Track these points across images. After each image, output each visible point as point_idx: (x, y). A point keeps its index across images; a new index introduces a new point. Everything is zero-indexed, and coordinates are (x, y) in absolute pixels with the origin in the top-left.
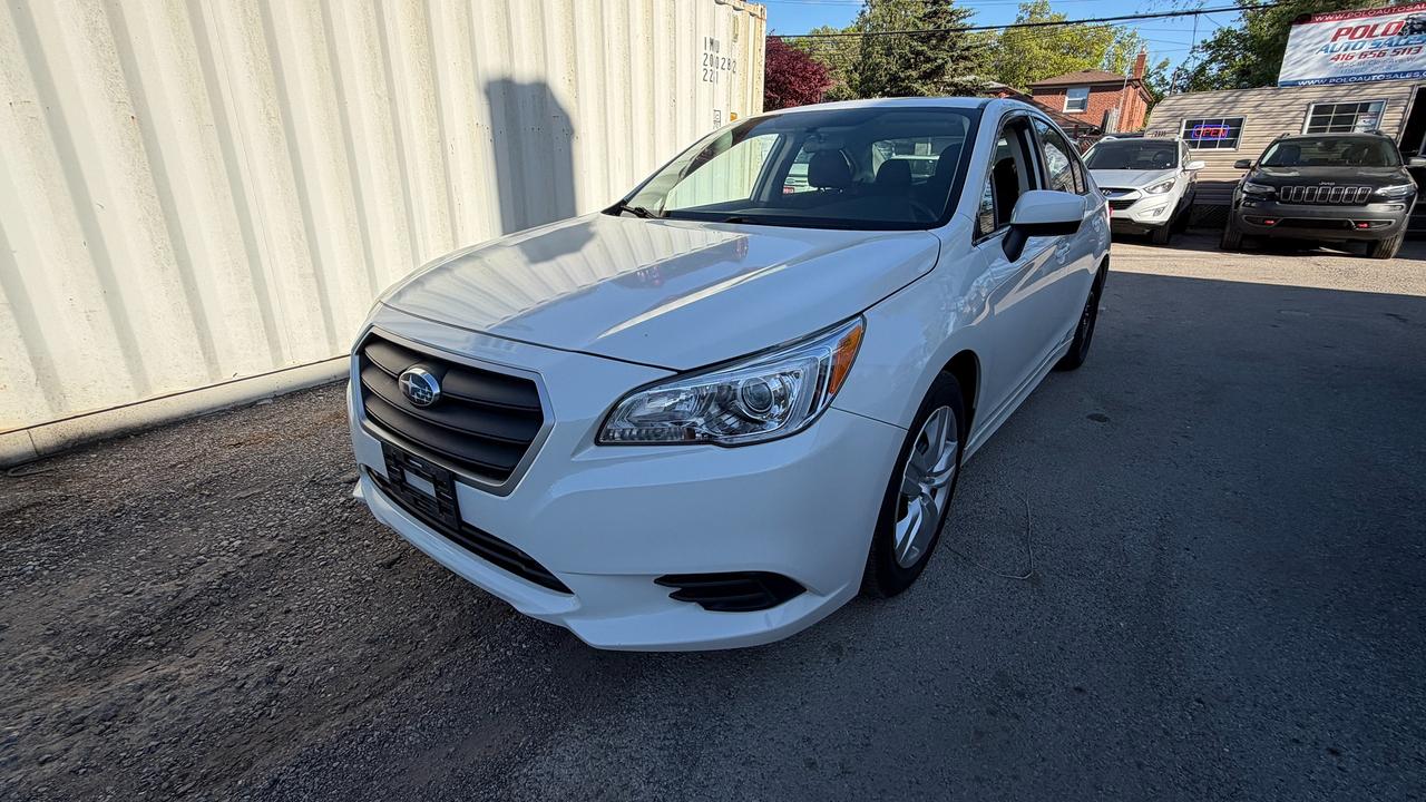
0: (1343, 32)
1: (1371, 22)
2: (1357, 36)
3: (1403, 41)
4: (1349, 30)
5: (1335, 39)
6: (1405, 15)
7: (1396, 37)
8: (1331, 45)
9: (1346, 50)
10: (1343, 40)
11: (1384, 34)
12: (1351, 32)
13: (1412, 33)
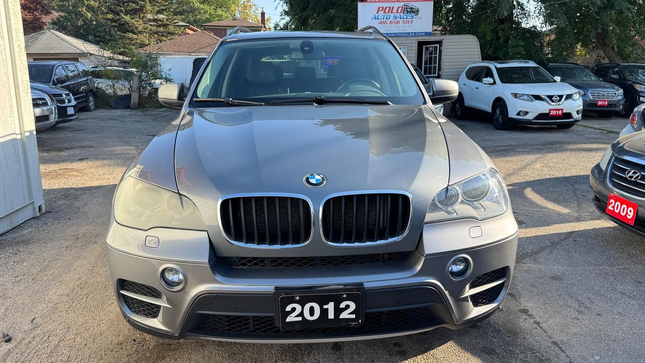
0: (381, 9)
1: (391, 5)
2: (387, 11)
3: (405, 17)
4: (383, 8)
5: (378, 13)
6: (403, 3)
7: (402, 14)
8: (377, 15)
9: (383, 19)
10: (381, 13)
11: (397, 12)
12: (384, 9)
13: (407, 13)
